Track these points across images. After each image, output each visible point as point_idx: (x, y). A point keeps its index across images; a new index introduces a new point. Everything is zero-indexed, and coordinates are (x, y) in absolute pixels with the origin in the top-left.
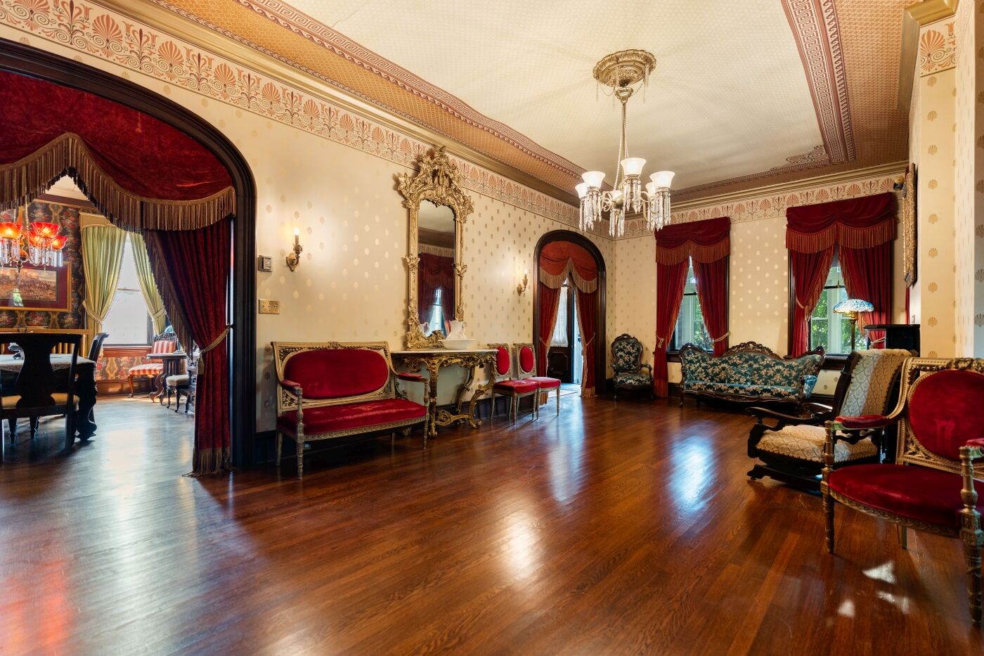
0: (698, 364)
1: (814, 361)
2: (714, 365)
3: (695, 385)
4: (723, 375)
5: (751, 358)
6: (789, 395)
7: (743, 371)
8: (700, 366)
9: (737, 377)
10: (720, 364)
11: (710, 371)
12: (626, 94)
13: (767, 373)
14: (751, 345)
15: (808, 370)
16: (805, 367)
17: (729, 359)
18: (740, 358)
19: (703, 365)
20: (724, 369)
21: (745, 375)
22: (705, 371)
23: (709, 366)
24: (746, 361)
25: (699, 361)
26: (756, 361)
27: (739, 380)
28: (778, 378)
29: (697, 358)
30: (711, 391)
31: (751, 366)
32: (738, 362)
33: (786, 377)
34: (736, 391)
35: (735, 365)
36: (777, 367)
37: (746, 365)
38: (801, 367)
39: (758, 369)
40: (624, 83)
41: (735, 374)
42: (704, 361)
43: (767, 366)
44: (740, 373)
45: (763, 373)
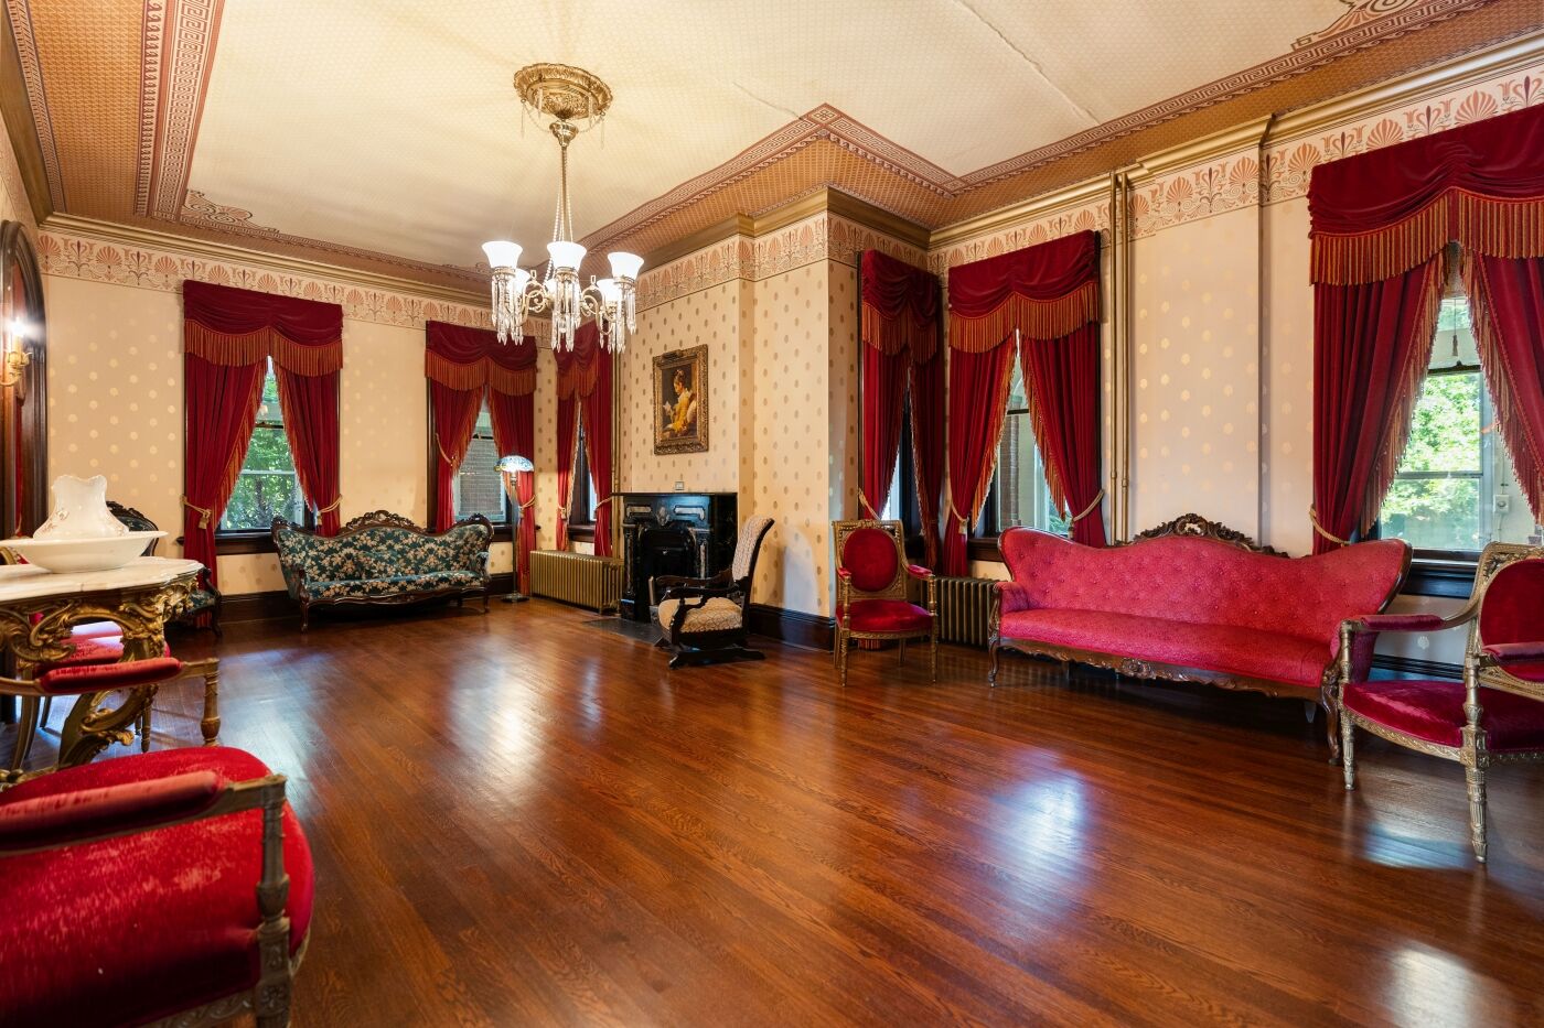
0: (304, 554)
1: (480, 534)
2: (331, 551)
3: (328, 589)
4: (349, 566)
5: (389, 536)
6: (471, 581)
7: (386, 557)
8: (307, 556)
9: (381, 566)
10: (341, 550)
11: (326, 562)
12: (568, 133)
13: (415, 556)
14: (383, 517)
15: (473, 546)
16: (466, 542)
17: (355, 539)
18: (372, 536)
19: (312, 553)
20: (349, 556)
21: (391, 562)
22: (318, 564)
23: (323, 555)
24: (383, 541)
25: (303, 548)
26: (397, 540)
27: (385, 571)
28: (432, 560)
29: (300, 542)
30: (360, 594)
31: (390, 547)
32: (370, 543)
33: (442, 559)
34: (403, 588)
35: (365, 548)
36: (427, 546)
37: (383, 547)
38: (460, 542)
39: (402, 552)
40: (564, 114)
41: (376, 562)
42: (312, 546)
43: (415, 546)
44: (382, 560)
45: (410, 555)
